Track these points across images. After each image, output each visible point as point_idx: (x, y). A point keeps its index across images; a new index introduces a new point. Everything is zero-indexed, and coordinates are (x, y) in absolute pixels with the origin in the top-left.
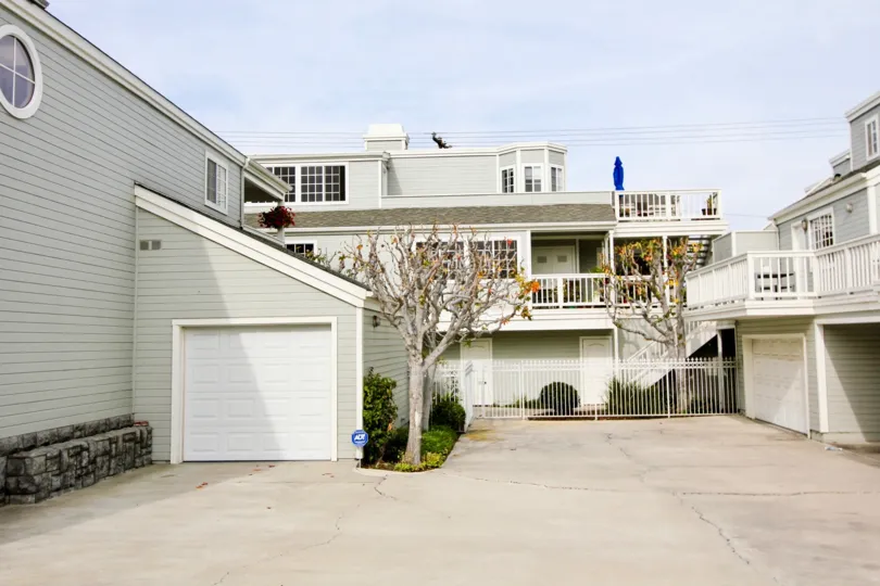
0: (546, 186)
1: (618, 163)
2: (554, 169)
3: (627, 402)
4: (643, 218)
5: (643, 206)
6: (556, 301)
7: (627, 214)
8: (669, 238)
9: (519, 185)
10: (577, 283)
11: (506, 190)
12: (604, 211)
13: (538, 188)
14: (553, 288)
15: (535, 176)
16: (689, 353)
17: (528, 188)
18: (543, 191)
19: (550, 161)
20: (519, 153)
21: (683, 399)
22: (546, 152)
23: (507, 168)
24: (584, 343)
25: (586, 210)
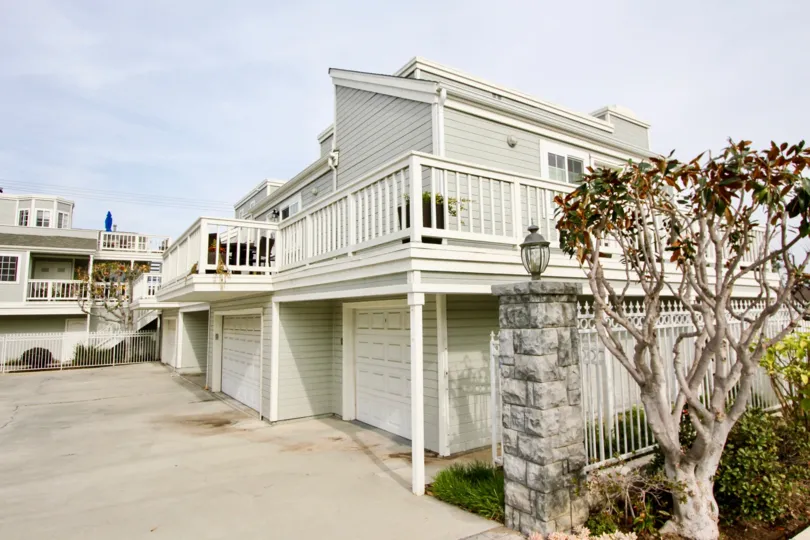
0: (53, 223)
1: (109, 215)
2: (60, 214)
3: (88, 358)
4: (123, 249)
5: (124, 242)
6: (46, 296)
7: (113, 246)
8: (136, 262)
9: (32, 221)
10: (68, 285)
11: (21, 224)
12: (92, 243)
13: (47, 225)
14: (44, 289)
15: (44, 217)
16: (139, 328)
17: (39, 224)
18: (50, 227)
19: (58, 208)
20: (33, 201)
21: (129, 354)
22: (55, 203)
23: (24, 209)
24: (69, 323)
25: (78, 242)
